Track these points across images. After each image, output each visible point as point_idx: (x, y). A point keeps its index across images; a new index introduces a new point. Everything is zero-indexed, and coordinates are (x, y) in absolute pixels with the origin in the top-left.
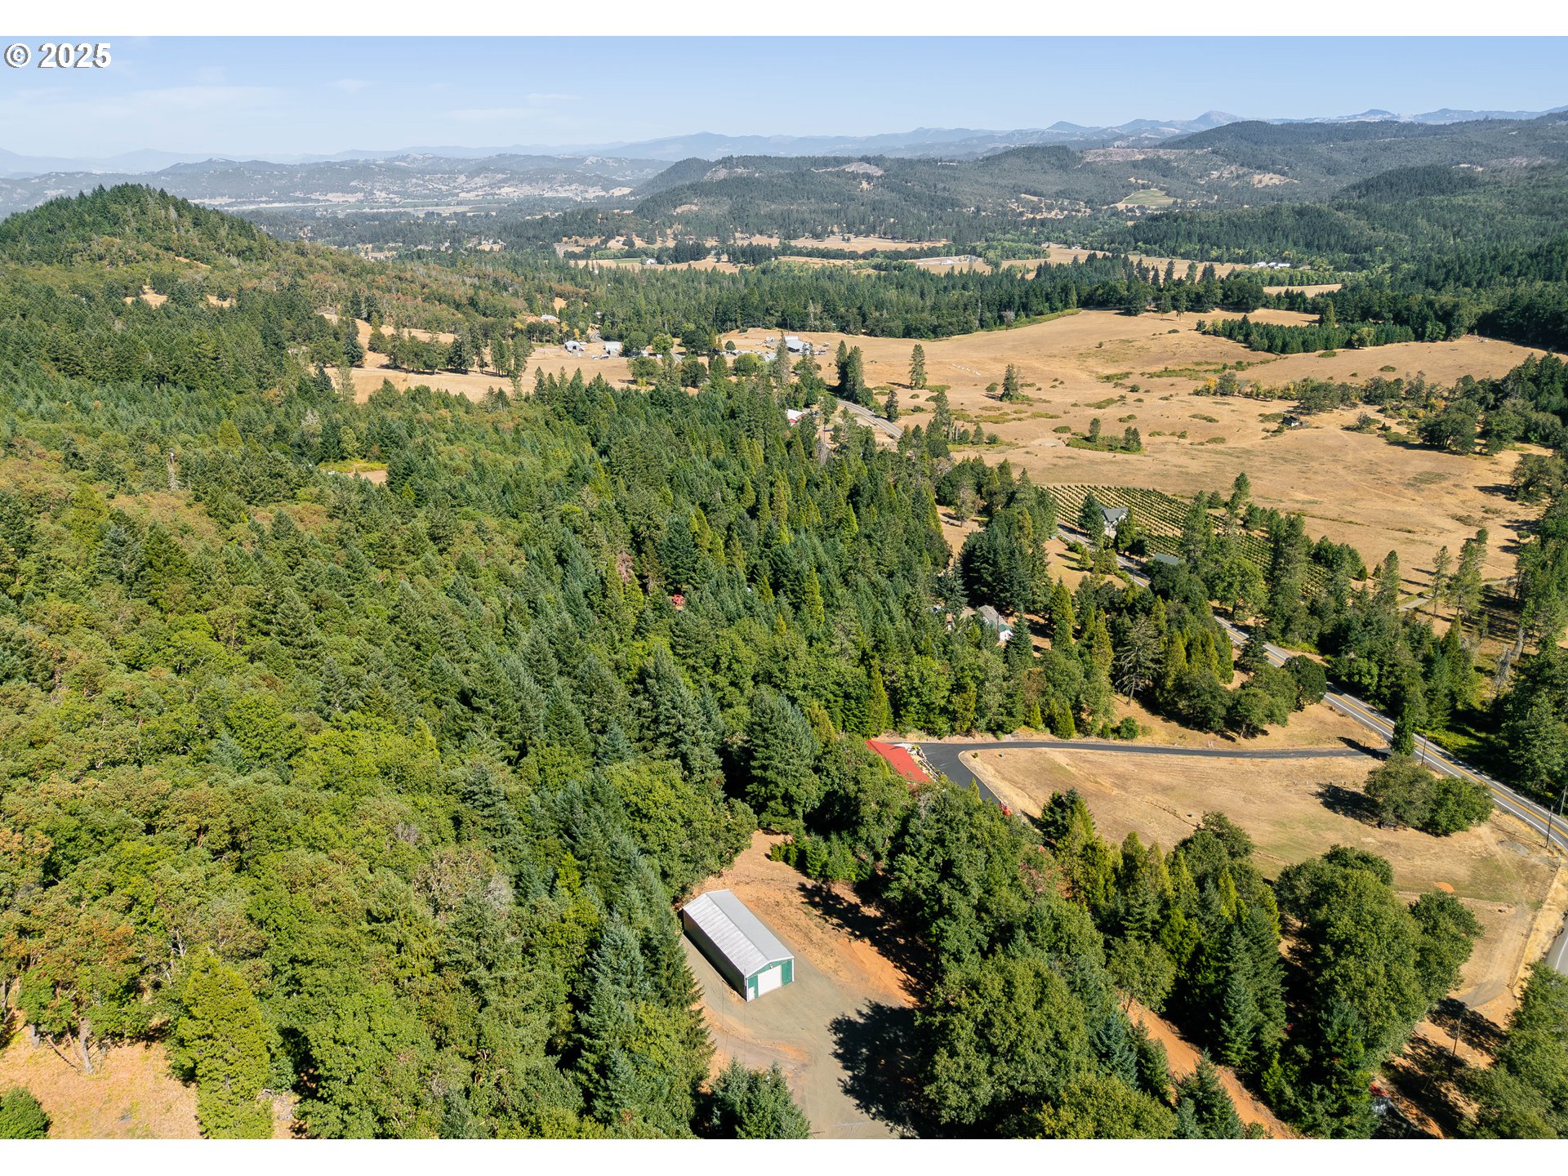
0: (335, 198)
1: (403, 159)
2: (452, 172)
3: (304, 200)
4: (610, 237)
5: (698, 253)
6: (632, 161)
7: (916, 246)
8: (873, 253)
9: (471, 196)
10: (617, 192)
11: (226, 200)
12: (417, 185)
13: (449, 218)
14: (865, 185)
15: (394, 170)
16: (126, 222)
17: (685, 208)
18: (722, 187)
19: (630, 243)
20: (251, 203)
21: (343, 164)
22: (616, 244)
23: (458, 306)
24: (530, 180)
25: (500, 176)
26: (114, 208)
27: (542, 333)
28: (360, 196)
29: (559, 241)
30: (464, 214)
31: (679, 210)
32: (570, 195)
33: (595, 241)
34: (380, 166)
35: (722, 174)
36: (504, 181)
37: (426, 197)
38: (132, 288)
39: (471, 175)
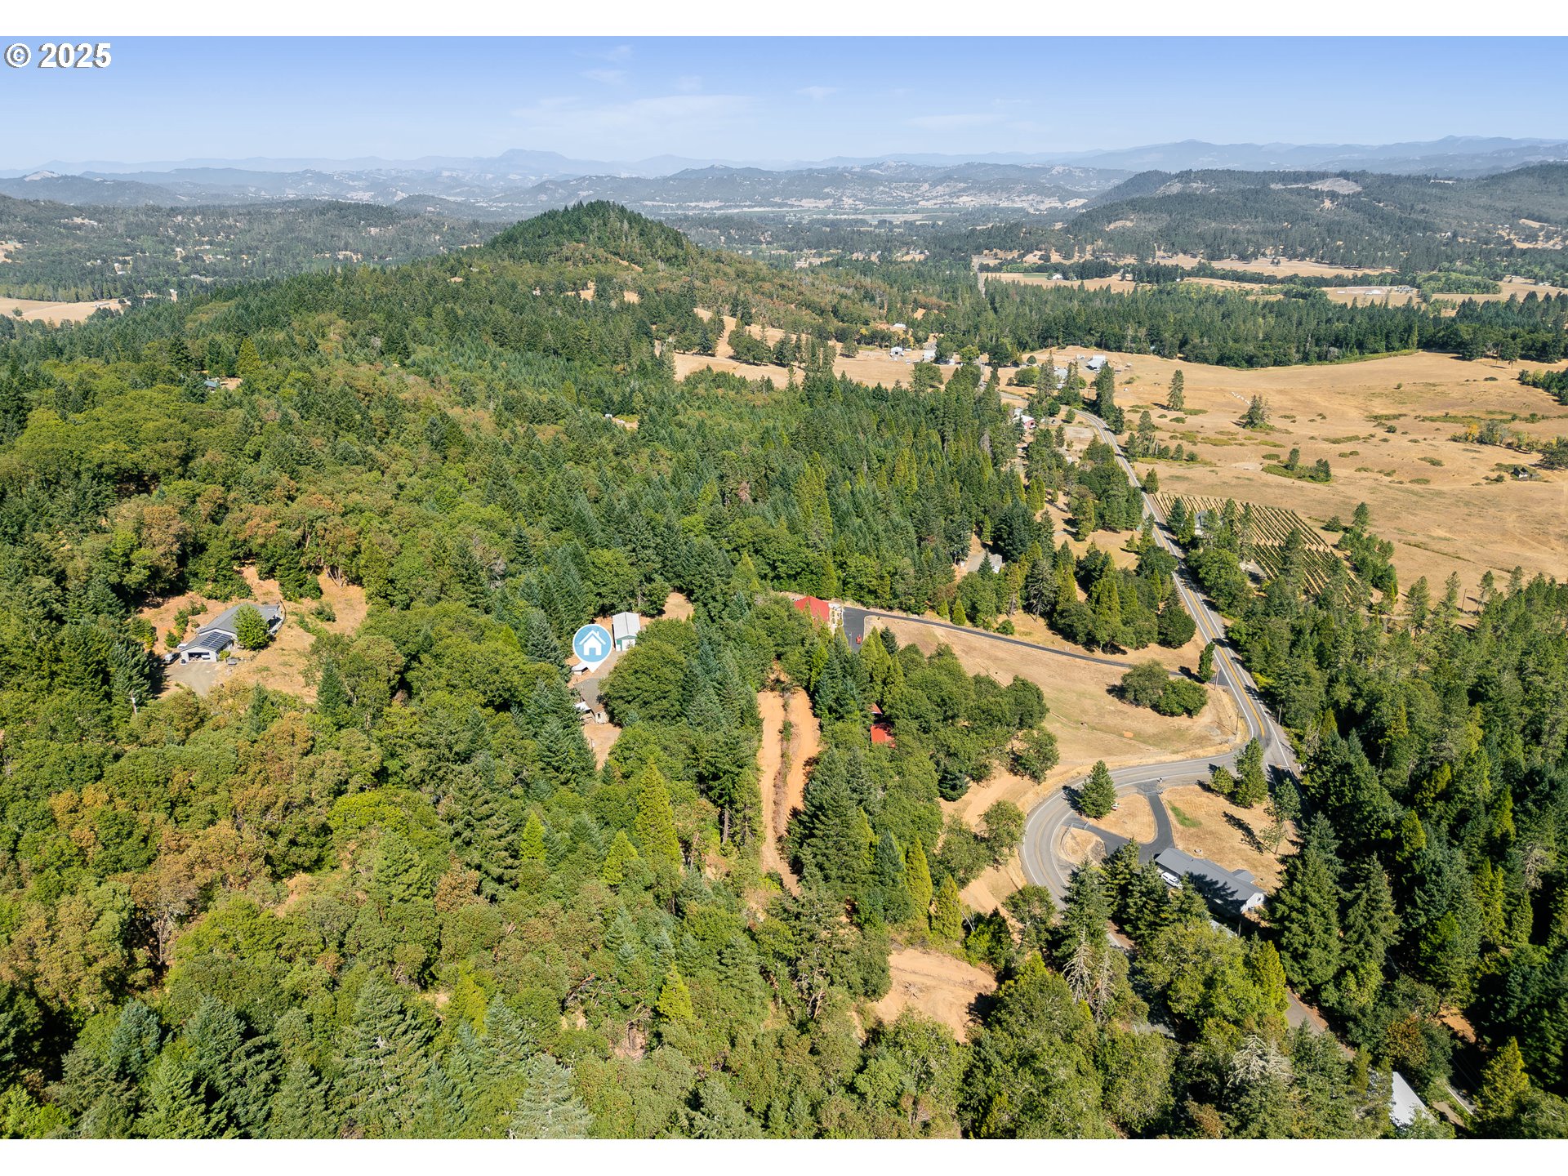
0: (807, 203)
1: (878, 167)
2: (917, 181)
3: (780, 205)
4: (1029, 251)
5: (1103, 271)
6: (1100, 171)
7: (1348, 273)
8: (1292, 279)
9: (929, 204)
10: (1073, 203)
11: (717, 204)
12: (883, 192)
13: (899, 227)
14: (1327, 204)
15: (865, 178)
16: (592, 231)
17: (1119, 224)
18: (1165, 203)
19: (1046, 258)
20: (736, 207)
21: (822, 171)
22: (1032, 259)
23: (822, 312)
24: (989, 189)
25: (962, 185)
26: (586, 220)
27: (882, 339)
28: (830, 202)
29: (980, 253)
30: (912, 223)
31: (1112, 226)
32: (1025, 205)
33: (1015, 254)
34: (854, 174)
35: (1176, 188)
36: (964, 190)
37: (889, 204)
38: (579, 285)
39: (934, 185)
